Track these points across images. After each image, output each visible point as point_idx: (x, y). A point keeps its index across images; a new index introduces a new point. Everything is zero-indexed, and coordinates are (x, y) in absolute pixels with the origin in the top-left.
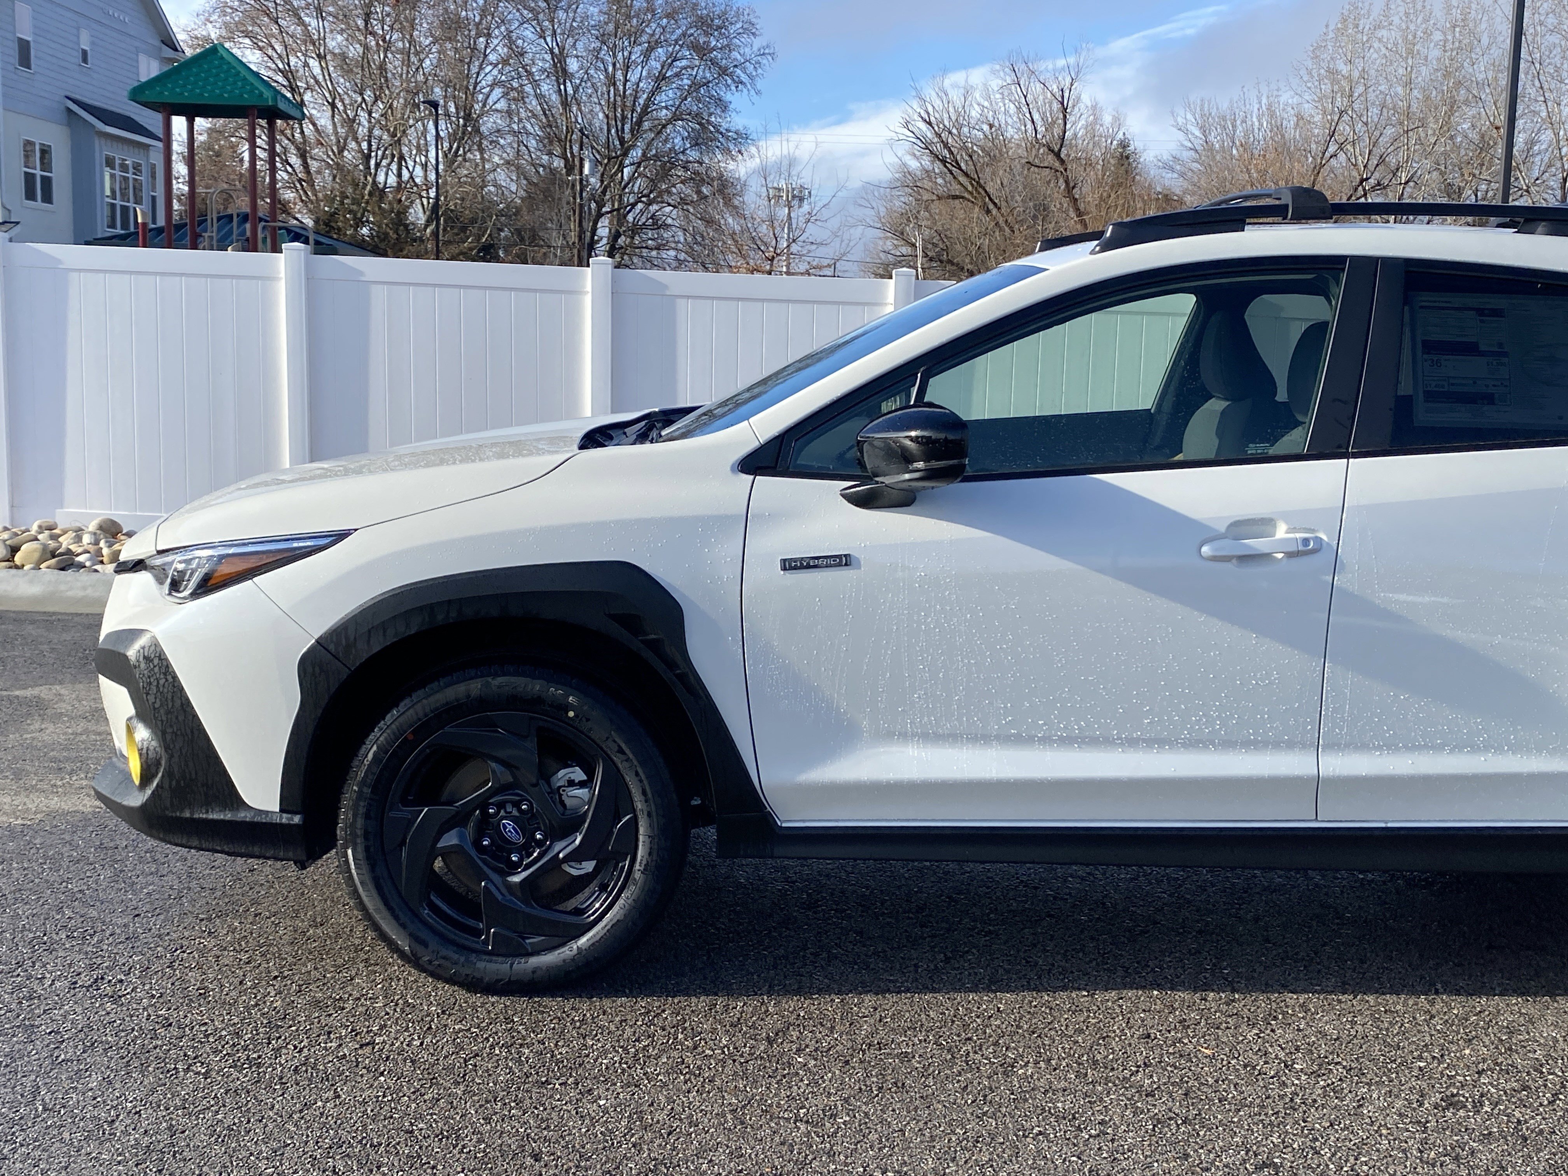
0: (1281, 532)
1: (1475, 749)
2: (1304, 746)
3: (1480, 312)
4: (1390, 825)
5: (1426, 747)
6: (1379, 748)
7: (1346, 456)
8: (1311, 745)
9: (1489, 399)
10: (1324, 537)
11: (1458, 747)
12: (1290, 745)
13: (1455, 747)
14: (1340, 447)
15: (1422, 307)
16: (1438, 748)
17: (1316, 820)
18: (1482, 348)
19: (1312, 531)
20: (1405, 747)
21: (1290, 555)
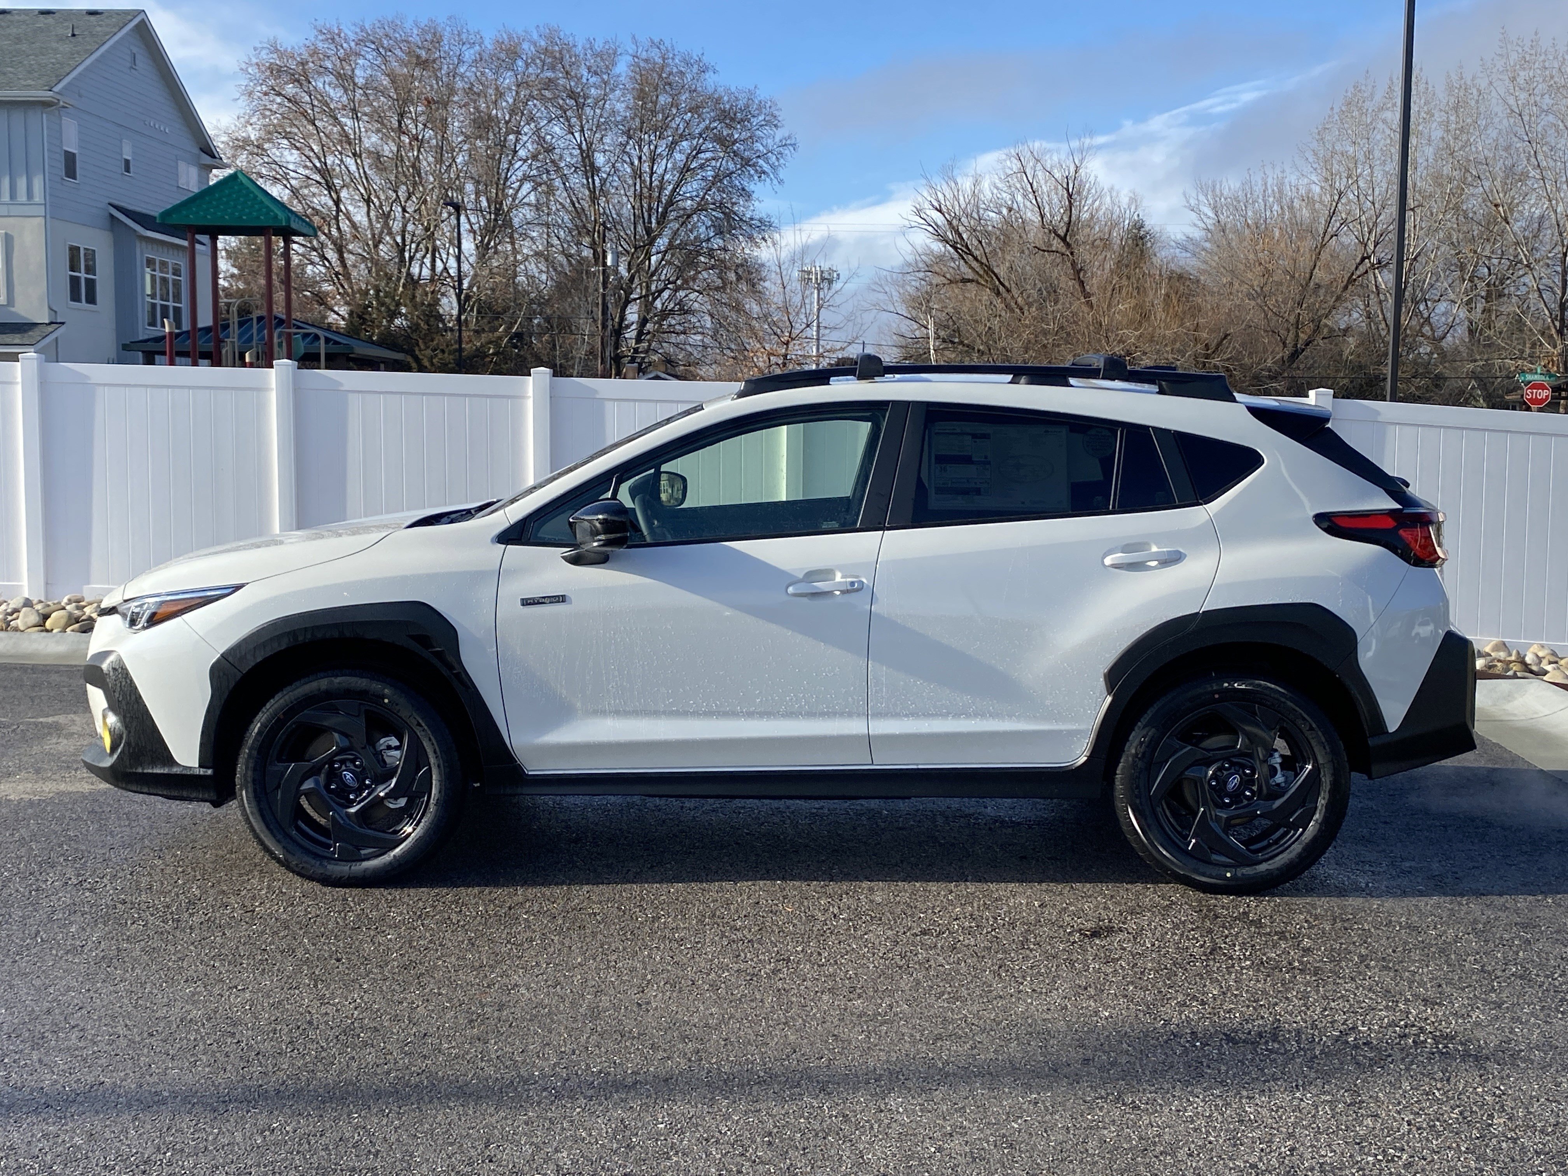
0: (838, 577)
1: (968, 716)
2: (859, 715)
3: (974, 436)
4: (920, 767)
5: (936, 715)
6: (906, 716)
7: (883, 529)
8: (863, 714)
9: (978, 492)
10: (865, 581)
11: (957, 715)
12: (850, 715)
13: (956, 714)
14: (880, 523)
15: (936, 434)
16: (945, 716)
17: (872, 764)
18: (974, 459)
19: (857, 577)
20: (924, 715)
21: (843, 592)
